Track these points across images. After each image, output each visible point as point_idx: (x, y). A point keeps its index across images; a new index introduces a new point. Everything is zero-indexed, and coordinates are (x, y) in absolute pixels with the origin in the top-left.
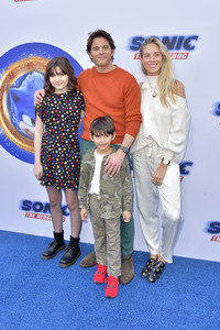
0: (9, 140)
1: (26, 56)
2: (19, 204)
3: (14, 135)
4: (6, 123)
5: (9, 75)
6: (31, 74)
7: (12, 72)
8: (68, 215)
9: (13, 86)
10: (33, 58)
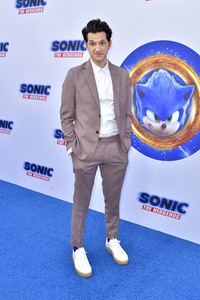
5: (136, 72)
6: (157, 70)
7: (139, 69)
8: (184, 212)
9: (140, 82)
10: (160, 56)
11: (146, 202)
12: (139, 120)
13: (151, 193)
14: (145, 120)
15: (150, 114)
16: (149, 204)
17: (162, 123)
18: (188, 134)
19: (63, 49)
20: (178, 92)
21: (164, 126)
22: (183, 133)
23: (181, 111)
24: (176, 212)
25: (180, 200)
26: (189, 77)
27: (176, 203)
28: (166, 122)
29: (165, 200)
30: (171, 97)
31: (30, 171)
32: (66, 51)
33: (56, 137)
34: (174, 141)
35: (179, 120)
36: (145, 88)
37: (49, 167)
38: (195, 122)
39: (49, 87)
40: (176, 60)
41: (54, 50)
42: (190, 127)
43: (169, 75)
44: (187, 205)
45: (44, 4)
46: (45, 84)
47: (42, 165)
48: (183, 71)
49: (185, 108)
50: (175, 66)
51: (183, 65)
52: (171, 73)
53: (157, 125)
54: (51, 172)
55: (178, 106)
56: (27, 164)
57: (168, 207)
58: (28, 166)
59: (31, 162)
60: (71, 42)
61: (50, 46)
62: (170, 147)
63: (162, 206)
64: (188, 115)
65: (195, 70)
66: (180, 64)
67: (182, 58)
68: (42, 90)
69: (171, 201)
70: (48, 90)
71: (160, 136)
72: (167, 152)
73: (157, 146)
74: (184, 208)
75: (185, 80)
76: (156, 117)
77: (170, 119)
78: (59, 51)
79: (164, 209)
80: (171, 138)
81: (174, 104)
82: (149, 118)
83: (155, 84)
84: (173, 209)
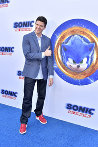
0: (61, 71)
1: (71, 27)
2: (65, 106)
3: (64, 68)
4: (60, 62)
5: (61, 37)
6: (73, 36)
7: (63, 35)
8: (92, 114)
9: (64, 43)
10: (75, 28)
11: (70, 109)
12: (64, 63)
13: (73, 104)
14: (67, 63)
15: (70, 60)
16: (72, 110)
17: (77, 65)
18: (92, 70)
19: (20, 27)
20: (86, 47)
21: (78, 66)
22: (89, 70)
23: (88, 58)
24: (88, 114)
25: (90, 107)
26: (92, 38)
27: (87, 109)
28: (80, 64)
29: (81, 108)
30: (82, 50)
31: (4, 94)
32: (22, 28)
33: (18, 75)
34: (84, 74)
35: (87, 62)
36: (67, 46)
37: (15, 91)
38: (96, 63)
39: (13, 48)
40: (84, 29)
41: (15, 27)
42: (93, 66)
43: (80, 38)
44: (94, 110)
45: (8, 2)
46: (11, 46)
47: (11, 91)
48: (88, 35)
49: (90, 56)
50: (84, 33)
51: (88, 32)
52: (82, 37)
53: (75, 66)
54: (16, 95)
55: (86, 55)
56: (3, 90)
57: (83, 111)
58: (3, 92)
59: (5, 89)
60: (24, 23)
61: (13, 25)
62: (82, 78)
63: (79, 111)
64: (92, 60)
65: (95, 34)
66: (86, 32)
67: (87, 28)
68: (9, 50)
69: (85, 108)
70: (13, 50)
71: (76, 72)
72: (81, 80)
73: (75, 78)
74: (92, 112)
75: (90, 40)
76: (74, 61)
77: (82, 62)
78: (18, 28)
79: (81, 112)
80: (83, 72)
81: (84, 54)
82: (70, 62)
83: (73, 43)
84: (86, 112)
